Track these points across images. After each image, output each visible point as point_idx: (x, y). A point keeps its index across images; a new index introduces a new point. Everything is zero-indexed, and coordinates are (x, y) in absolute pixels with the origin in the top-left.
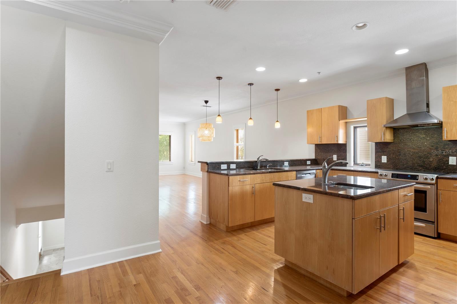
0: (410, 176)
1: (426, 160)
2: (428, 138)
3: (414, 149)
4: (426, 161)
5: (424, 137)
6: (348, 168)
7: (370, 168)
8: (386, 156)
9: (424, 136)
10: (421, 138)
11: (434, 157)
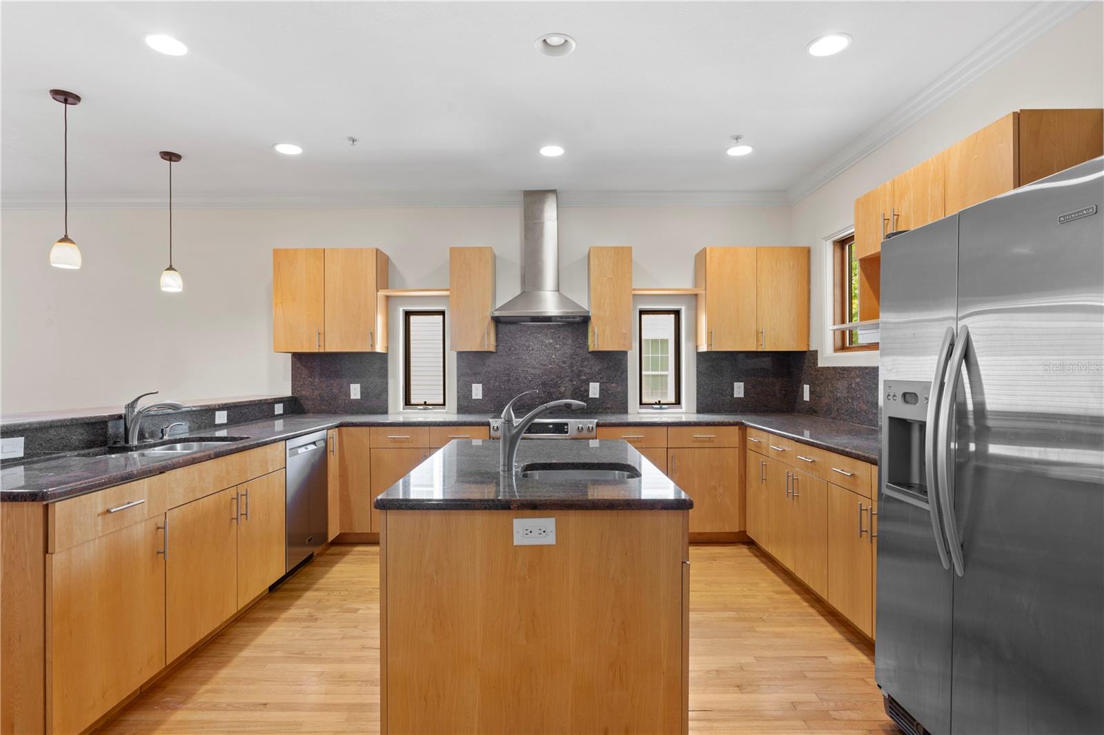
0: (551, 426)
1: (555, 390)
2: (558, 346)
3: (534, 368)
4: (554, 392)
5: (550, 344)
6: (391, 418)
7: (447, 413)
8: (481, 385)
9: (551, 341)
10: (546, 346)
11: (567, 385)
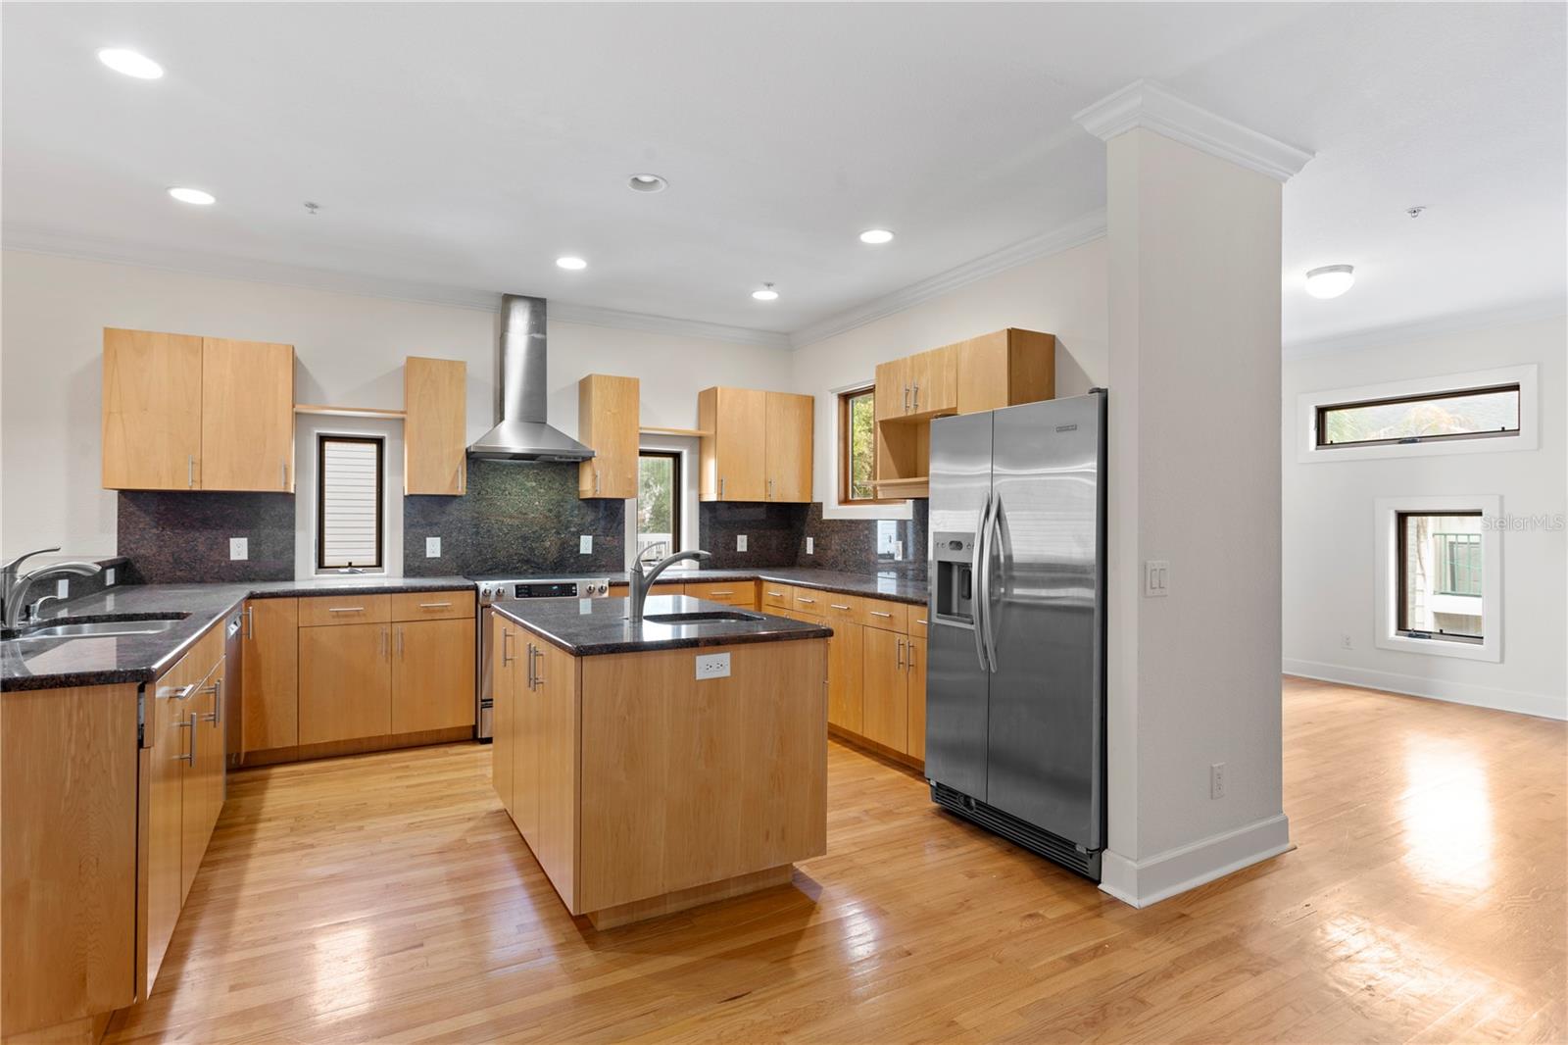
0: (555, 588)
1: (537, 545)
2: (542, 491)
3: (511, 517)
4: (537, 548)
5: (533, 487)
6: (299, 585)
7: (387, 577)
8: (439, 539)
9: (534, 484)
10: (527, 490)
11: (552, 538)
